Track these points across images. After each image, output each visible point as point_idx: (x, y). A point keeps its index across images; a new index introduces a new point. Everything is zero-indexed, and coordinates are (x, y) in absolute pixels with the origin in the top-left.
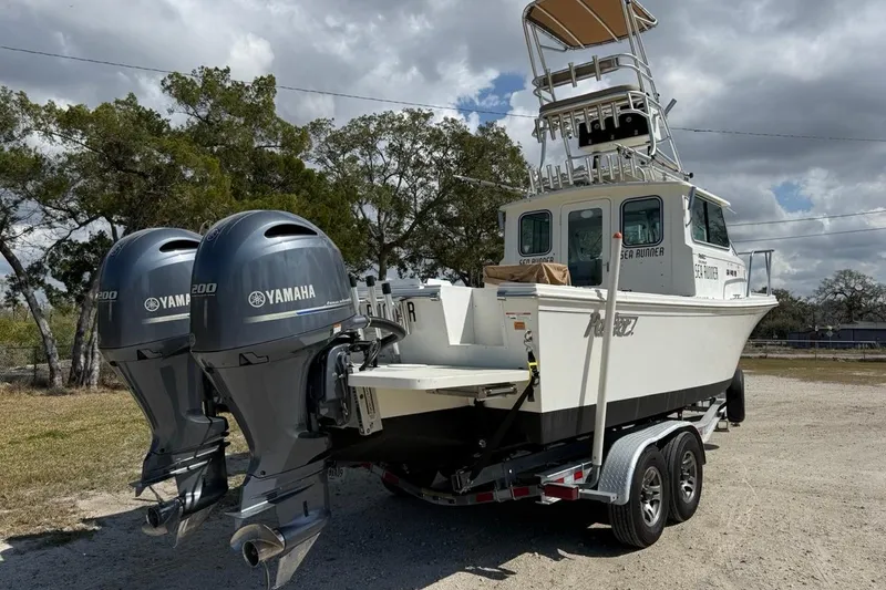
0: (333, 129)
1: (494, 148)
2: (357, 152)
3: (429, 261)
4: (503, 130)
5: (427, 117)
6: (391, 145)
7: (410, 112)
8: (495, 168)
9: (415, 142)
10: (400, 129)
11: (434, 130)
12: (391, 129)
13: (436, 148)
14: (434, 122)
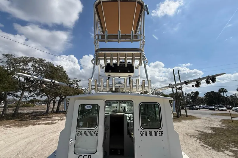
0: (14, 57)
1: (60, 70)
2: (22, 64)
3: (39, 91)
4: (63, 67)
5: (44, 60)
6: (32, 64)
7: (40, 59)
8: (60, 74)
9: (39, 65)
10: (36, 62)
11: (45, 64)
12: (33, 61)
13: (45, 68)
14: (46, 62)
